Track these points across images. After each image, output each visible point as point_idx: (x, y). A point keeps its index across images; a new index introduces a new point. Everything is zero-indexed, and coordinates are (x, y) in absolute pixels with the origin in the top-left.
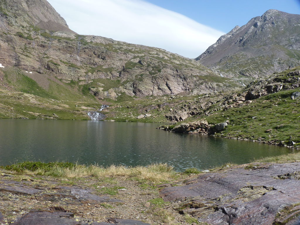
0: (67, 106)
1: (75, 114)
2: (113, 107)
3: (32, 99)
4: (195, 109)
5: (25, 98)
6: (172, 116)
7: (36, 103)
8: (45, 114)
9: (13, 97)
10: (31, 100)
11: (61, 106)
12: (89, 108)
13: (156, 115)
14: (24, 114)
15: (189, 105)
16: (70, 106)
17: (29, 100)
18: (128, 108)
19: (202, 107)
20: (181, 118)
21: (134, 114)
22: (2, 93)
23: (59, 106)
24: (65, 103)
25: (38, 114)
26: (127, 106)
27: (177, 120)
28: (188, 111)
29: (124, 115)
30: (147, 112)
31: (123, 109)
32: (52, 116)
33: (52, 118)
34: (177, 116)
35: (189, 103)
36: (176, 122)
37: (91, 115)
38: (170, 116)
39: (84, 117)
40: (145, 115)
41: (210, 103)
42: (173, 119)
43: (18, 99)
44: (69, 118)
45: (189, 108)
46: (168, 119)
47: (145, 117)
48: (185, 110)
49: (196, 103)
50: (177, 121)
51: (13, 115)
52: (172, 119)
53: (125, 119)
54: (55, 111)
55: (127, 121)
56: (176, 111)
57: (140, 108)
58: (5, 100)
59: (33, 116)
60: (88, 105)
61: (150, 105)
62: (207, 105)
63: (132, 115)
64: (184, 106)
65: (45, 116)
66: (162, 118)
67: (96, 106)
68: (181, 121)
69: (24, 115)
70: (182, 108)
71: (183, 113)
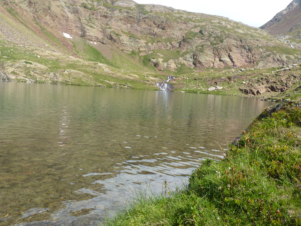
0: (137, 76)
1: (146, 84)
2: (179, 78)
3: (105, 68)
4: (274, 82)
5: (100, 67)
6: (248, 89)
7: (110, 72)
8: (119, 83)
9: (90, 67)
10: (105, 70)
11: (132, 76)
12: (156, 79)
13: (228, 88)
14: (102, 82)
15: (267, 78)
16: (140, 76)
17: (103, 70)
18: (195, 79)
19: (282, 81)
20: (258, 92)
21: (203, 86)
22: (80, 62)
23: (130, 76)
24: (134, 73)
25: (114, 83)
27: (253, 93)
28: (266, 85)
29: (193, 86)
30: (216, 84)
31: (190, 81)
32: (126, 85)
33: (126, 87)
34: (253, 89)
35: (267, 76)
36: (253, 95)
37: (160, 86)
38: (245, 90)
39: (154, 87)
40: (216, 87)
41: (292, 77)
42: (249, 92)
43: (95, 68)
44: (141, 88)
45: (268, 82)
46: (243, 93)
47: (216, 89)
48: (263, 84)
49: (275, 76)
51: (93, 83)
52: (247, 93)
53: (196, 91)
54: (127, 80)
55: (198, 92)
56: (251, 85)
57: (209, 80)
58: (84, 68)
59: (110, 84)
60: (155, 76)
61: (220, 78)
62: (289, 79)
64: (261, 79)
65: (120, 85)
66: (236, 91)
67: (163, 77)
68: (258, 95)
70: (259, 81)
71: (260, 86)
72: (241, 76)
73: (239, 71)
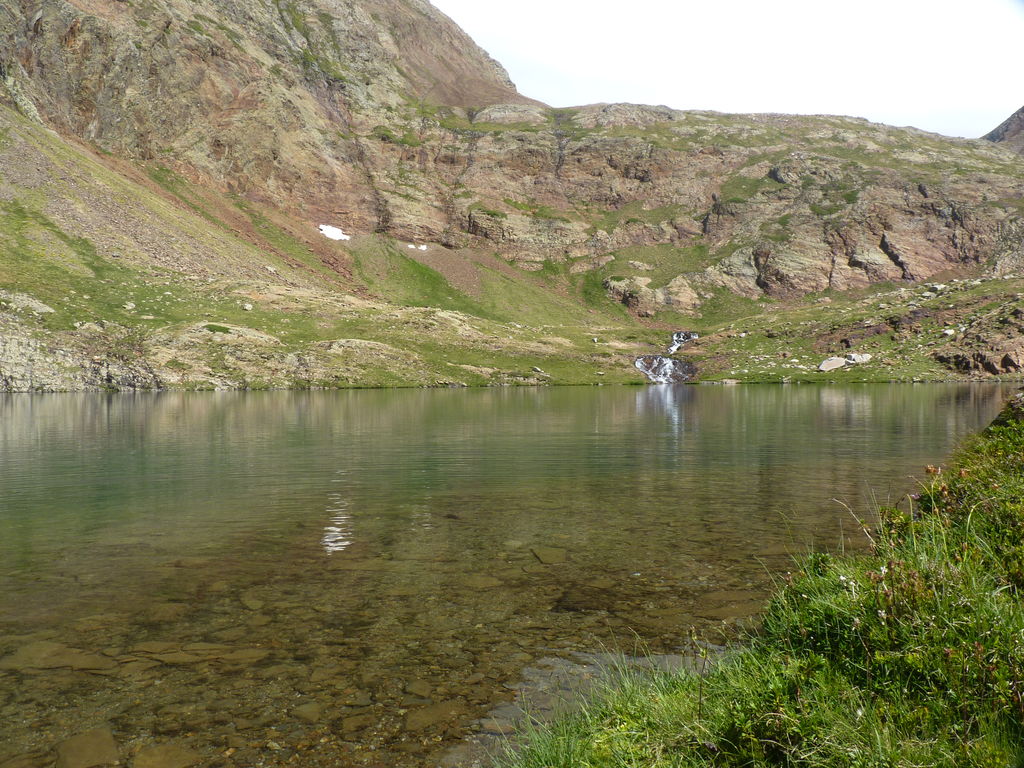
0: (567, 342)
1: (599, 365)
2: (714, 336)
3: (461, 325)
5: (443, 323)
6: (966, 353)
7: (476, 337)
8: (510, 371)
9: (411, 324)
10: (460, 331)
11: (550, 343)
12: (633, 345)
13: (891, 356)
14: (452, 372)
16: (576, 342)
17: (454, 330)
18: (771, 336)
20: (1007, 362)
21: (800, 358)
22: (379, 312)
23: (545, 343)
24: (557, 332)
25: (490, 371)
26: (768, 331)
27: (989, 367)
29: (764, 361)
30: (848, 346)
31: (751, 343)
32: (533, 376)
33: (532, 381)
34: (988, 354)
36: (989, 374)
37: (647, 368)
38: (957, 357)
39: (629, 374)
40: (850, 358)
42: (971, 365)
43: (426, 327)
44: (583, 380)
46: (950, 368)
47: (847, 363)
48: (1022, 331)
50: (995, 372)
51: (423, 376)
52: (967, 367)
53: (777, 376)
54: (534, 358)
55: (785, 380)
56: (978, 338)
57: (820, 336)
58: (392, 332)
59: (478, 377)
60: (628, 335)
61: (858, 323)
63: (797, 361)
64: (1012, 314)
65: (512, 375)
66: (925, 365)
67: (656, 338)
68: (1008, 371)
69: (452, 376)
70: (1005, 321)
71: (1012, 340)
72: (937, 309)
73: (927, 294)
